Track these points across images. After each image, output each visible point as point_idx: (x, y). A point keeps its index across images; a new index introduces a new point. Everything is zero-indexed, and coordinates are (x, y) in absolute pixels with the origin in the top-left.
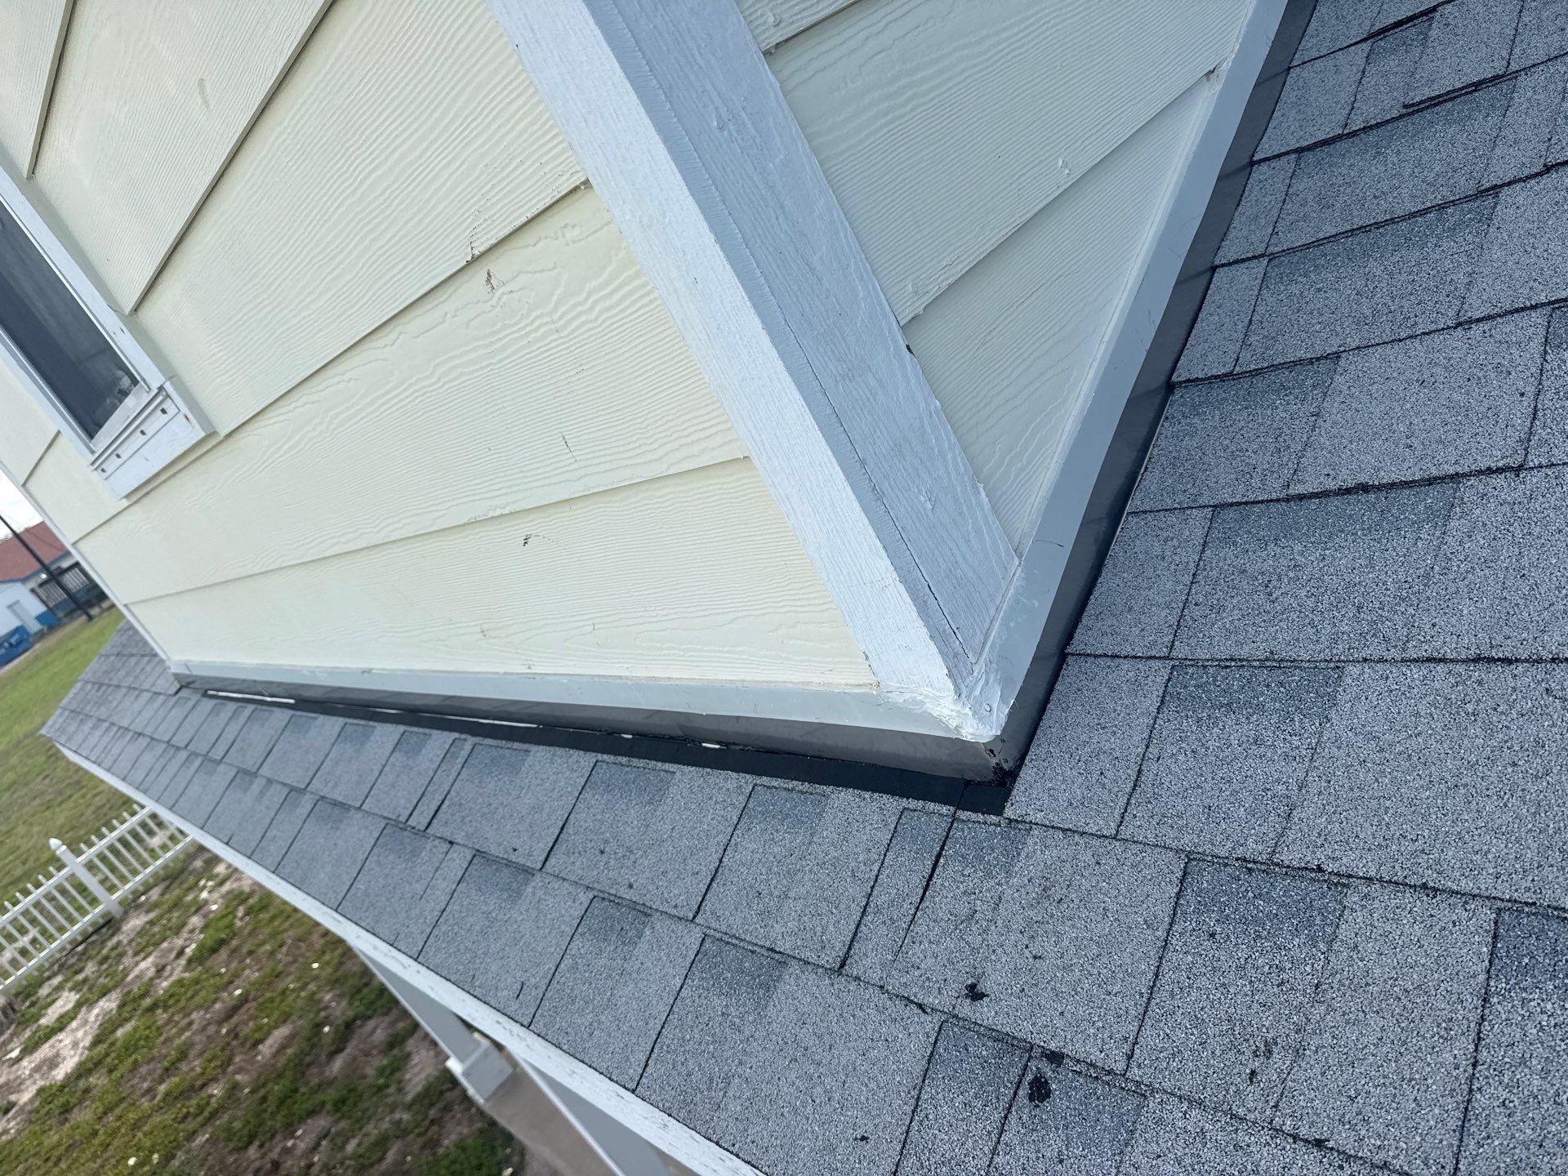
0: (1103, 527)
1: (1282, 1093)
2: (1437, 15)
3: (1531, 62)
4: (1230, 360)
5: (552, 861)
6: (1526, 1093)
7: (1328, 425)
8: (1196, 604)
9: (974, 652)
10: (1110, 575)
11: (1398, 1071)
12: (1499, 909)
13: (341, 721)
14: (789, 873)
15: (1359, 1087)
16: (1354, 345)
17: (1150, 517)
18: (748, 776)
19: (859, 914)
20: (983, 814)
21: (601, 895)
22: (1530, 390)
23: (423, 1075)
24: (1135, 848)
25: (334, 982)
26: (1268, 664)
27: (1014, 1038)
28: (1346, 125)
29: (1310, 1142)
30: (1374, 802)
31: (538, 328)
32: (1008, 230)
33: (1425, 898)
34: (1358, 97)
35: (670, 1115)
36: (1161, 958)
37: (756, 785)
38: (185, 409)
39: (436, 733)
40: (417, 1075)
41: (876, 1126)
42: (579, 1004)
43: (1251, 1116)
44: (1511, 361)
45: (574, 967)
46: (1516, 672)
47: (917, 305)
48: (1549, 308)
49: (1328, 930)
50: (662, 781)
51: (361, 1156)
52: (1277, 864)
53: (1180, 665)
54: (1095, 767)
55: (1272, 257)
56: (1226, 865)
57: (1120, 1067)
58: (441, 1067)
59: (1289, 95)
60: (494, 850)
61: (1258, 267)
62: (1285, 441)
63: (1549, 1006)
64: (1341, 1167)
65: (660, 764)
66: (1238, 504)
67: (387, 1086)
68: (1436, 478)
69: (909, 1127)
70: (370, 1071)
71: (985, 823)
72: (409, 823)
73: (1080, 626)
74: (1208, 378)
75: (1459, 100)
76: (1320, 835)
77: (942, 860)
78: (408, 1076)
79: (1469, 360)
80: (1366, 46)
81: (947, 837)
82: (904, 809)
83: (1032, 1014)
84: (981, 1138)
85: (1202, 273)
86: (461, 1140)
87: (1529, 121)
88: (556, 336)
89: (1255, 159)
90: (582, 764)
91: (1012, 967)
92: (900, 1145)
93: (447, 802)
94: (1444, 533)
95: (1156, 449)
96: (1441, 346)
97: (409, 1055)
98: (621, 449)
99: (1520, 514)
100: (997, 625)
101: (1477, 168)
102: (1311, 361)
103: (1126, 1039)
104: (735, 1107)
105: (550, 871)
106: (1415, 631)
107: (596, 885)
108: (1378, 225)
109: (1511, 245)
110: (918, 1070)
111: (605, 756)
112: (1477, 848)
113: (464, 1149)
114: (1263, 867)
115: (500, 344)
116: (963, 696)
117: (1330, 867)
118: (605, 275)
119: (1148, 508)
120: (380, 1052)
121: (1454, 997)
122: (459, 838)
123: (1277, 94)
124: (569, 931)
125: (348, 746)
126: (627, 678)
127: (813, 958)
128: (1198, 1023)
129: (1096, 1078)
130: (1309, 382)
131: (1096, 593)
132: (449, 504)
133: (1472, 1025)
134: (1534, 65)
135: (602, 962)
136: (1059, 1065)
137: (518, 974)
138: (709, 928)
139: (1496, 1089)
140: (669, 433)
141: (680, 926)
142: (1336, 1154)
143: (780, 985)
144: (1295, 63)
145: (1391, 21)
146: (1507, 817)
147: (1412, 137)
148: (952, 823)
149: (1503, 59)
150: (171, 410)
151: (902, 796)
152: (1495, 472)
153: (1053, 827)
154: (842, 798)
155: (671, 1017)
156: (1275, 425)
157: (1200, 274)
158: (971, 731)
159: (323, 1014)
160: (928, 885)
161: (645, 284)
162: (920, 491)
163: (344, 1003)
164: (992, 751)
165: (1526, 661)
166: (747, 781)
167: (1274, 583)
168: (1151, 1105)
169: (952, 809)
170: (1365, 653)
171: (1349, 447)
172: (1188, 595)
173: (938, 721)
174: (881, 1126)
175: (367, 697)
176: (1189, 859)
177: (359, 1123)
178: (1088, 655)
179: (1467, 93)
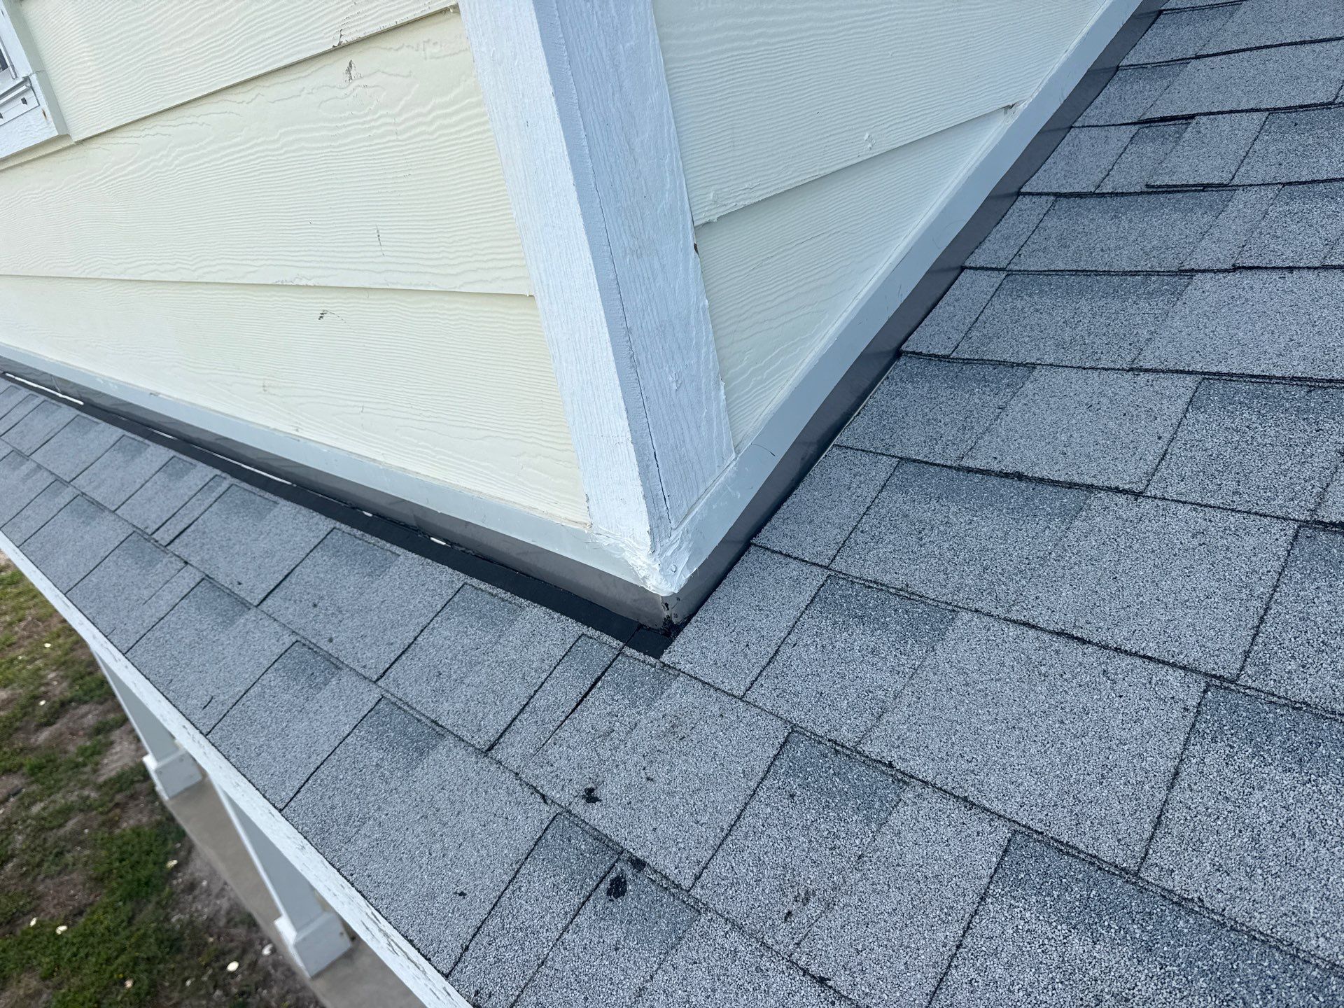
0: (812, 450)
1: (806, 935)
2: (1194, 122)
3: (1250, 182)
4: (951, 346)
5: (269, 601)
6: (989, 977)
7: (1009, 418)
8: (862, 532)
9: (676, 521)
10: (805, 490)
11: (900, 939)
12: (1015, 831)
13: (120, 432)
14: (470, 663)
15: (867, 944)
16: (1048, 362)
17: (849, 453)
18: (461, 575)
19: (518, 710)
20: (644, 654)
21: (303, 641)
22: (1167, 436)
23: (120, 764)
24: (754, 711)
25: (61, 664)
26: (901, 593)
27: (611, 840)
28: (1099, 186)
29: (815, 978)
30: (949, 724)
31: (381, 126)
32: (808, 177)
33: (963, 808)
34: (1115, 167)
35: (305, 838)
36: (746, 804)
37: (465, 583)
38: (44, 105)
39: (200, 465)
40: (115, 762)
41: (476, 886)
42: (256, 726)
43: (776, 948)
44: (1160, 410)
45: (262, 695)
46: (1086, 651)
47: (713, 212)
48: (1201, 377)
49: (883, 815)
50: (386, 559)
51: (44, 819)
52: (859, 753)
53: (835, 576)
54: (745, 639)
55: (1010, 273)
56: (820, 743)
57: (687, 884)
58: (138, 760)
59: (1064, 148)
60: (221, 579)
61: (997, 278)
62: (972, 422)
63: (1028, 915)
64: (833, 1003)
65: (388, 545)
66: (920, 462)
67: (85, 765)
68: (1076, 484)
69: (503, 893)
70: (72, 749)
71: (644, 662)
72: (154, 536)
73: (769, 524)
74: (930, 355)
75: (1188, 194)
76: (899, 738)
77: (599, 683)
78: (106, 761)
79: (1130, 399)
80: (1134, 129)
81: (610, 666)
82: (583, 634)
83: (631, 824)
84: (558, 915)
85: (954, 269)
86: (138, 827)
87: (1234, 227)
88: (394, 137)
89: (1022, 190)
90: (321, 527)
91: (627, 782)
92: (491, 907)
93: (192, 527)
94: (1068, 529)
95: (872, 401)
96: (1113, 382)
97: (112, 743)
98: (425, 256)
99: (1128, 530)
100: (702, 502)
101: (1184, 252)
102: (1012, 365)
103: (699, 862)
104: (362, 844)
105: (265, 609)
106: (1021, 598)
107: (301, 632)
108: (1097, 273)
109: (1189, 319)
110: (525, 848)
111: (343, 525)
112: (1013, 779)
113: (139, 835)
114: (848, 752)
115: (344, 130)
116: (657, 553)
117: (899, 765)
118: (452, 96)
119: (850, 445)
120: (85, 735)
121: (960, 891)
122: (194, 560)
123: (1055, 145)
124: (266, 664)
125: (120, 455)
126: (380, 463)
127: (467, 737)
128: (759, 863)
129: (666, 888)
130: (1005, 381)
131: (789, 501)
132: (263, 262)
133: (966, 916)
134: (1251, 185)
135: (287, 697)
136: (639, 871)
137: (211, 690)
138: (388, 691)
139: (969, 969)
140: (470, 254)
141: (364, 684)
142: (832, 992)
143: (433, 754)
144: (1077, 124)
145: (1158, 115)
146: (1044, 762)
147: (1144, 212)
148: (618, 655)
149: (1230, 173)
150: (32, 102)
151: (584, 623)
152: (1121, 492)
153: (696, 678)
154: (535, 613)
155: (332, 757)
156: (968, 408)
157: (950, 269)
158: (655, 583)
159: (43, 689)
160: (581, 701)
161: (484, 115)
162: (670, 371)
163: (65, 685)
164: (667, 605)
165: (1096, 644)
166: (459, 578)
167: (926, 531)
168: (702, 920)
169: (621, 644)
170: (978, 605)
171: (1019, 441)
172: (858, 522)
173: (630, 569)
174: (480, 887)
175: (149, 418)
176: (793, 731)
177: (50, 791)
178: (768, 549)
179: (1196, 190)
